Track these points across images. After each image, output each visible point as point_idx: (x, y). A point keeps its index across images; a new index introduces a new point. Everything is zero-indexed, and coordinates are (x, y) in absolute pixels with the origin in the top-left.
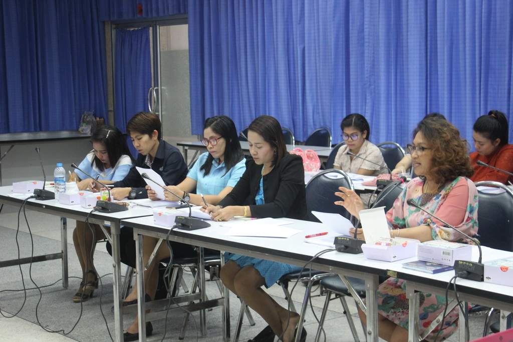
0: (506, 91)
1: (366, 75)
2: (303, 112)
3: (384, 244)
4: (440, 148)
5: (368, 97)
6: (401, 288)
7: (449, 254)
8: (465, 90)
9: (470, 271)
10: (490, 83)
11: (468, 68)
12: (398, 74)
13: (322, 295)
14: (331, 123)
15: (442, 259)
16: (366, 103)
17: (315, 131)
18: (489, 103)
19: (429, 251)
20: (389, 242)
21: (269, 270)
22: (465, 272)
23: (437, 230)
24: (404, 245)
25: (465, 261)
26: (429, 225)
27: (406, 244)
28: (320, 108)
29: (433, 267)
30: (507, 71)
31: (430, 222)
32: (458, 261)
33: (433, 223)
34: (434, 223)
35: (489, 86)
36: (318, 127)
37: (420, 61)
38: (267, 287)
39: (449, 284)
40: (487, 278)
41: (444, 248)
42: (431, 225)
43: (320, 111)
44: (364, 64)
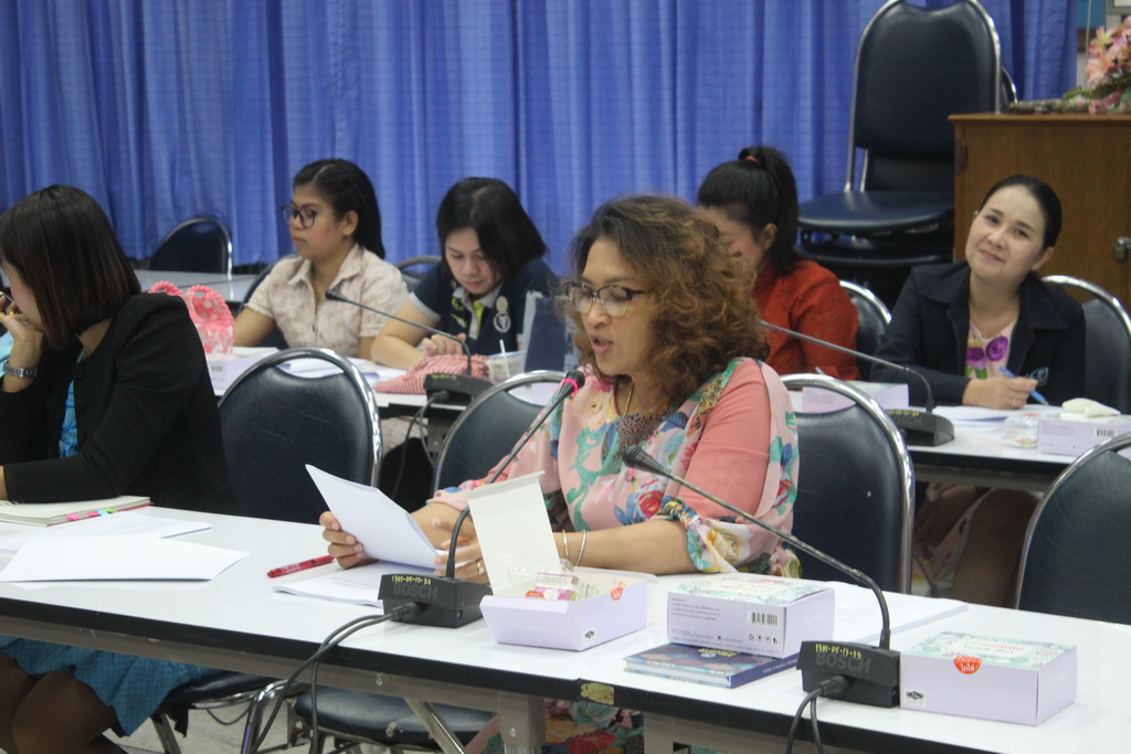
0: (749, 102)
1: (334, 57)
2: (141, 169)
3: (551, 593)
4: (684, 287)
5: (341, 124)
6: (569, 717)
7: (771, 620)
8: (631, 101)
9: (854, 675)
10: (700, 79)
11: (636, 37)
12: (429, 54)
13: (294, 745)
14: (228, 201)
15: (751, 637)
16: (333, 139)
17: (180, 226)
18: (699, 136)
19: (708, 610)
20: (569, 587)
21: (127, 679)
22: (839, 679)
23: (703, 532)
24: (617, 593)
25: (836, 644)
26: (675, 519)
27: (620, 590)
28: (193, 156)
29: (725, 666)
30: (749, 44)
31: (679, 507)
32: (814, 643)
33: (689, 510)
34: (691, 511)
35: (700, 90)
36: (188, 213)
37: (492, 16)
38: (121, 733)
39: (795, 723)
40: (910, 695)
41: (756, 601)
42: (683, 518)
43: (194, 166)
44: (324, 25)
